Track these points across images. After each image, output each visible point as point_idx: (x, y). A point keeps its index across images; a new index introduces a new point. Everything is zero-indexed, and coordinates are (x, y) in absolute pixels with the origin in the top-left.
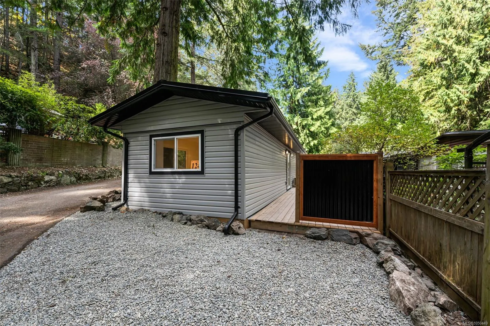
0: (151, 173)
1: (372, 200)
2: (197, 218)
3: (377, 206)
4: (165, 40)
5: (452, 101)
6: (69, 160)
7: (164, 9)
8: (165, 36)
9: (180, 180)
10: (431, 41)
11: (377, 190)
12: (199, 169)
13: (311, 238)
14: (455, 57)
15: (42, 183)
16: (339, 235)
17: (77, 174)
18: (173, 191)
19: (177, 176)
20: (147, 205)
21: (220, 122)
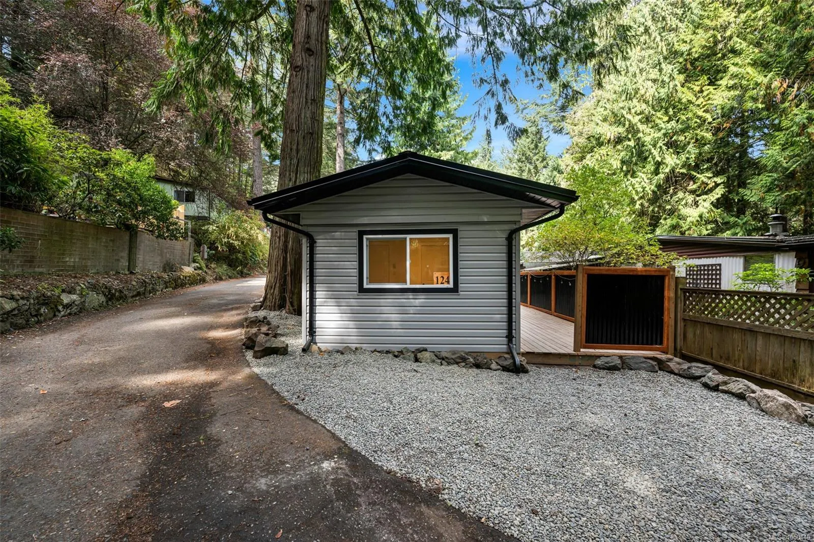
0: (362, 290)
1: (662, 320)
2: (453, 354)
3: (668, 327)
4: (309, 63)
5: (637, 193)
6: (77, 260)
7: (308, 9)
8: (310, 55)
9: (417, 301)
10: (608, 111)
11: (669, 309)
12: (451, 285)
13: (604, 369)
14: (639, 139)
15: (60, 308)
16: (637, 363)
17: (106, 288)
18: (403, 317)
19: (411, 295)
20: (353, 340)
21: (486, 220)
